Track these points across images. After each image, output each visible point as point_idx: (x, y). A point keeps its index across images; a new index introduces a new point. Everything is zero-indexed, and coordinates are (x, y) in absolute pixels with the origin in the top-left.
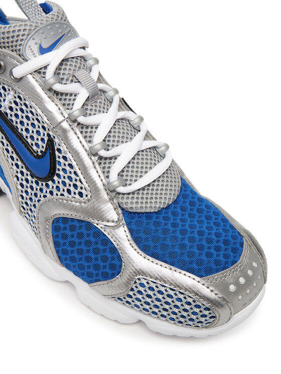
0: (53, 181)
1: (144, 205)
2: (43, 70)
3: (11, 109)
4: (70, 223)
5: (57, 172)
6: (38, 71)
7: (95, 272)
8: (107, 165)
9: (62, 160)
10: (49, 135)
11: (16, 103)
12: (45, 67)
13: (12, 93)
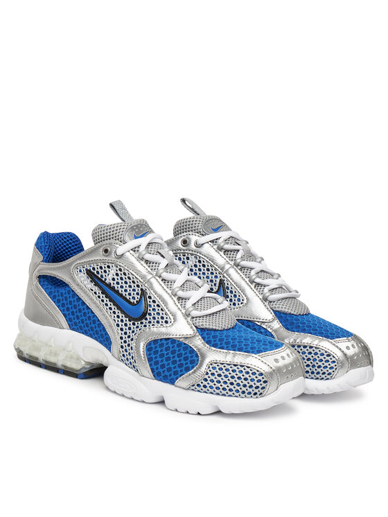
0: (146, 319)
1: (204, 323)
2: (137, 249)
3: (113, 279)
4: (159, 343)
5: (149, 312)
6: (134, 250)
7: (179, 369)
8: (183, 303)
9: (152, 304)
10: (142, 289)
11: (117, 275)
12: (138, 247)
13: (115, 268)
